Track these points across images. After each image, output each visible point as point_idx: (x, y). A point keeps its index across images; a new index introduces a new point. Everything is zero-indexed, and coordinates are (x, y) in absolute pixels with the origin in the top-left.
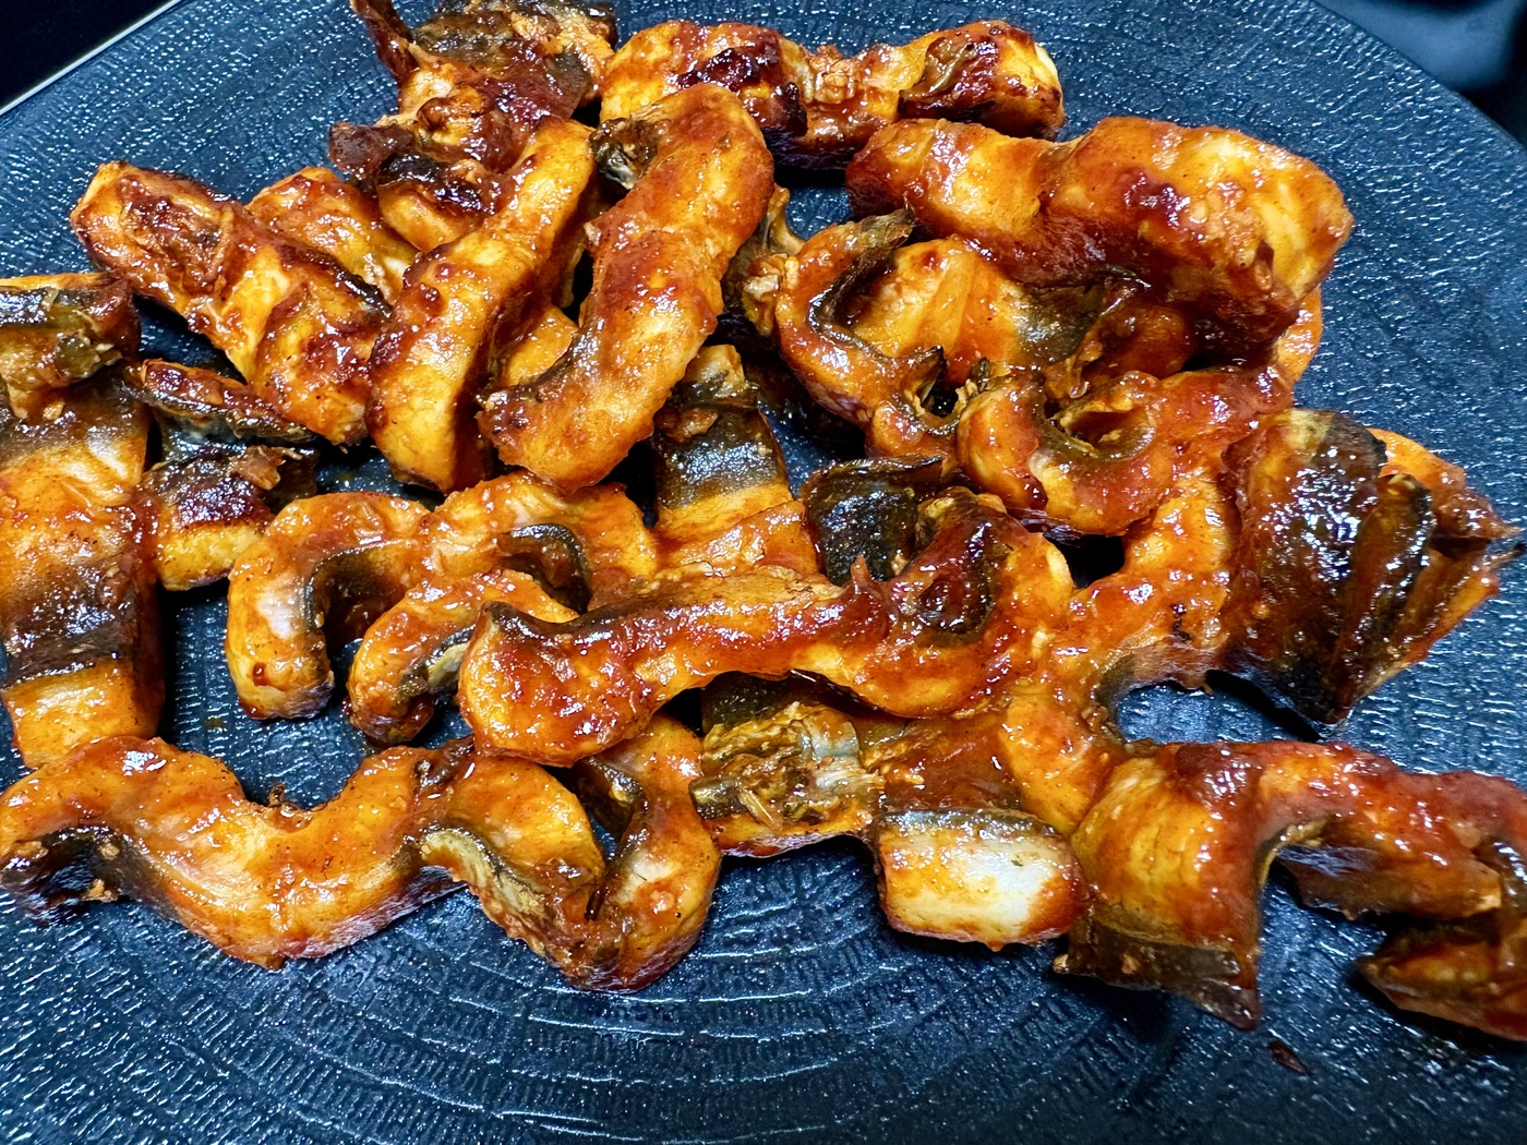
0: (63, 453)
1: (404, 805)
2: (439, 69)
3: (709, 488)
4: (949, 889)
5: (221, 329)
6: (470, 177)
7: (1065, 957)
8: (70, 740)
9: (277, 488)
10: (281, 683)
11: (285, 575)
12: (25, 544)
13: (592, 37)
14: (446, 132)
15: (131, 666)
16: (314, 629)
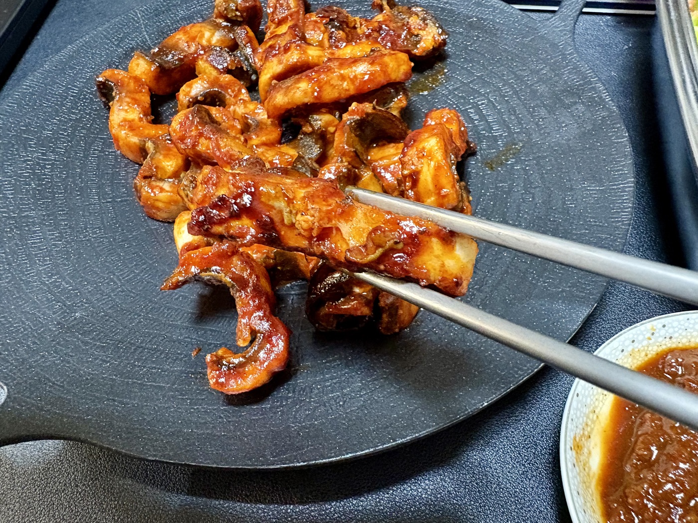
0: (210, 29)
1: (157, 136)
6: (338, 36)
8: (136, 72)
9: (231, 70)
11: (208, 85)
12: (179, 37)
13: (430, 38)
15: (159, 70)
16: (197, 98)
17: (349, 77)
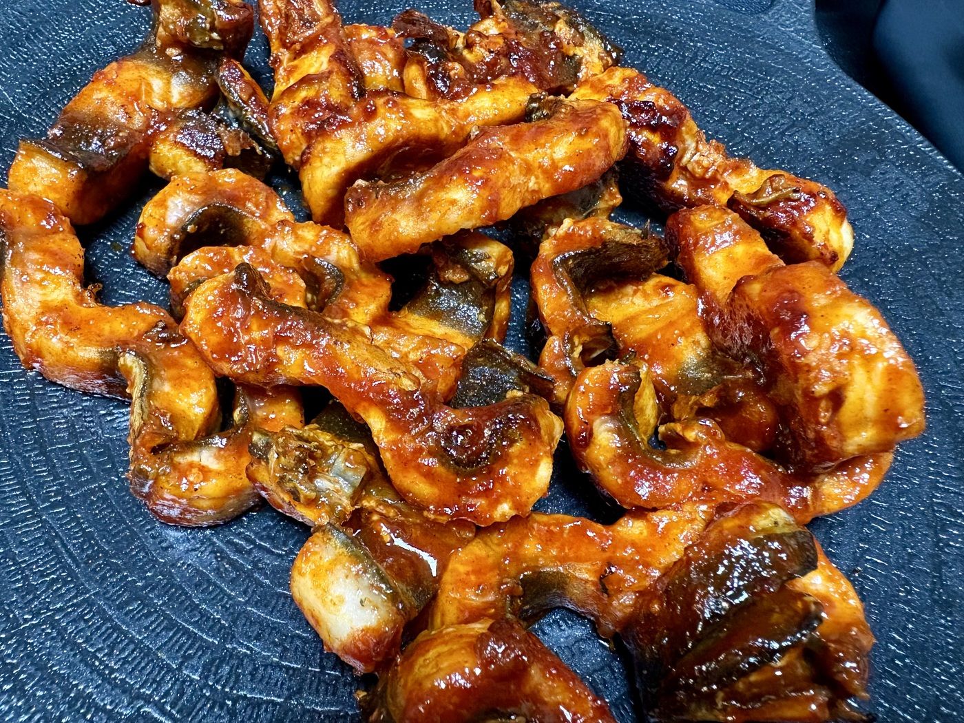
0: (158, 72)
1: (136, 334)
2: (499, 23)
3: (436, 315)
4: (318, 586)
5: (281, 71)
6: (452, 73)
7: (365, 693)
8: (32, 188)
9: (233, 157)
10: (148, 243)
11: (197, 197)
12: (100, 96)
13: (596, 60)
14: (471, 52)
15: (85, 177)
16: (184, 229)
17: (540, 166)
